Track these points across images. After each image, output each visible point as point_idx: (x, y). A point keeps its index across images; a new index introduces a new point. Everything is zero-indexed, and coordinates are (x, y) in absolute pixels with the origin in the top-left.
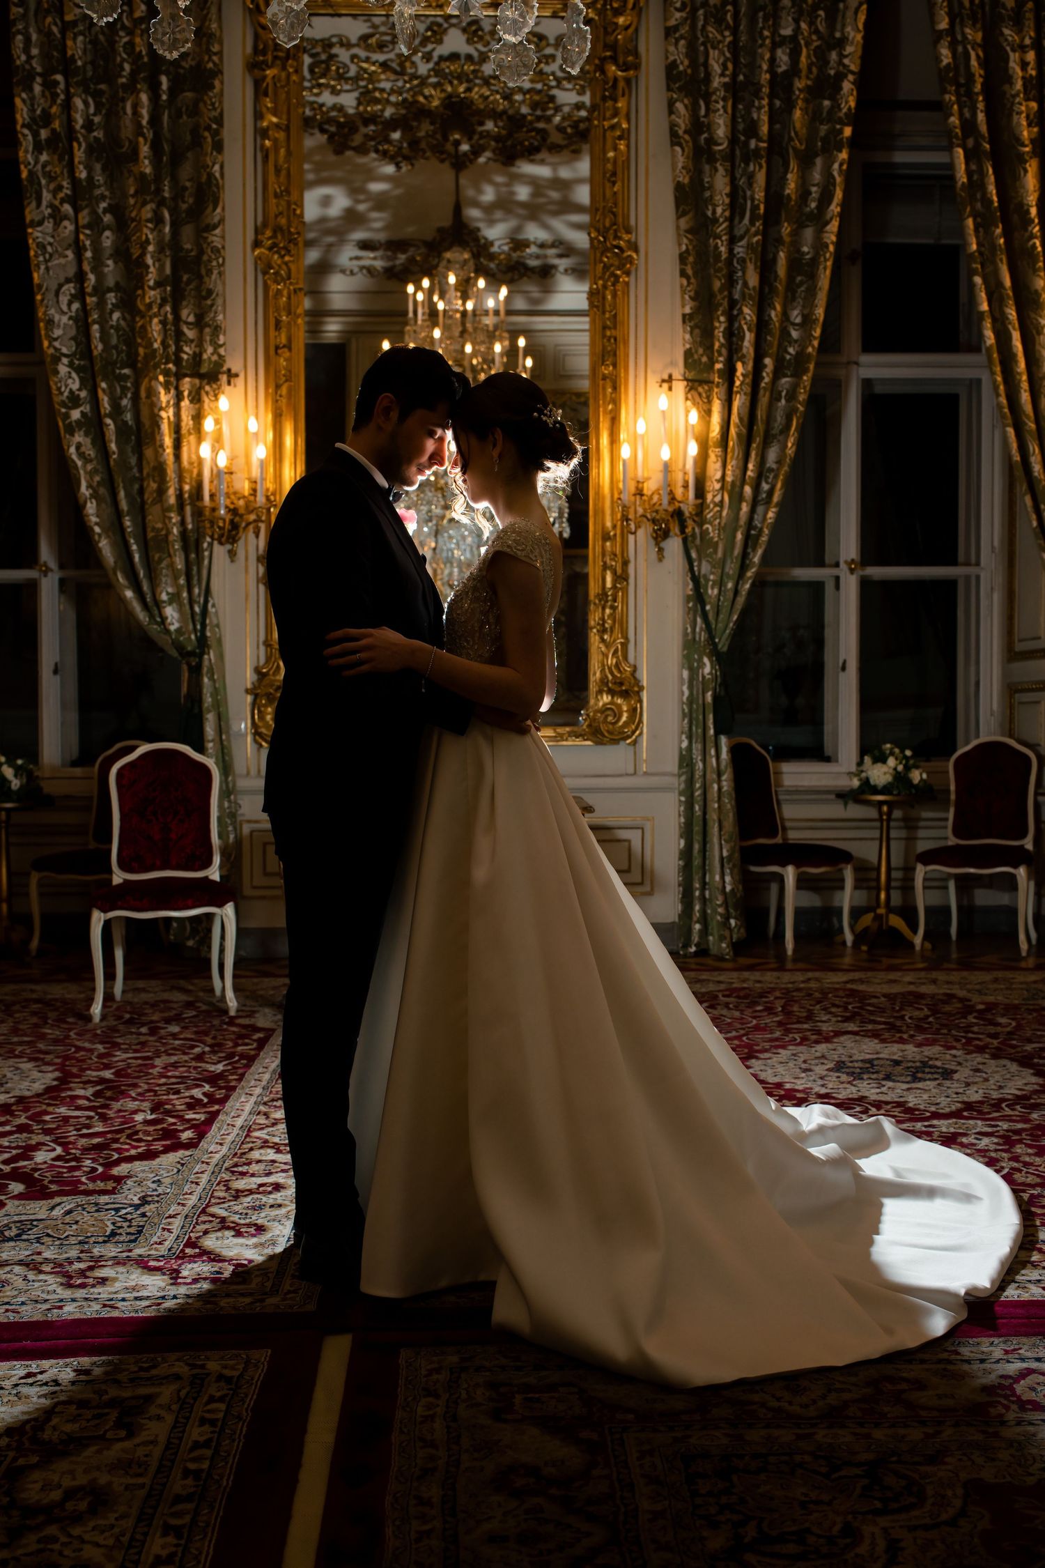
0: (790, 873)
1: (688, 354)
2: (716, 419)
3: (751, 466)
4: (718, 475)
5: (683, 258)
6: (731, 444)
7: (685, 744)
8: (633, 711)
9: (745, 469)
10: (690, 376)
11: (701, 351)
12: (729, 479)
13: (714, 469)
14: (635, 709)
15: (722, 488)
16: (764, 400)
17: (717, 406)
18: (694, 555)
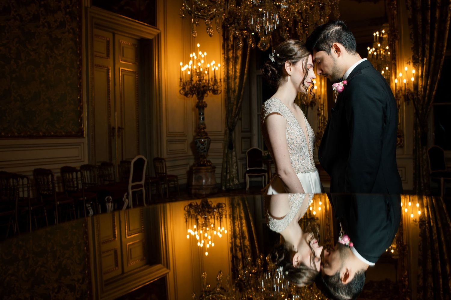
0: (442, 179)
1: (413, 57)
2: (420, 71)
3: (429, 82)
4: (421, 84)
5: (411, 35)
6: (424, 77)
7: (414, 148)
8: (401, 141)
9: (427, 82)
10: (414, 61)
11: (416, 55)
12: (423, 85)
13: (420, 83)
14: (402, 140)
15: (422, 87)
16: (432, 65)
17: (420, 68)
18: (416, 103)
